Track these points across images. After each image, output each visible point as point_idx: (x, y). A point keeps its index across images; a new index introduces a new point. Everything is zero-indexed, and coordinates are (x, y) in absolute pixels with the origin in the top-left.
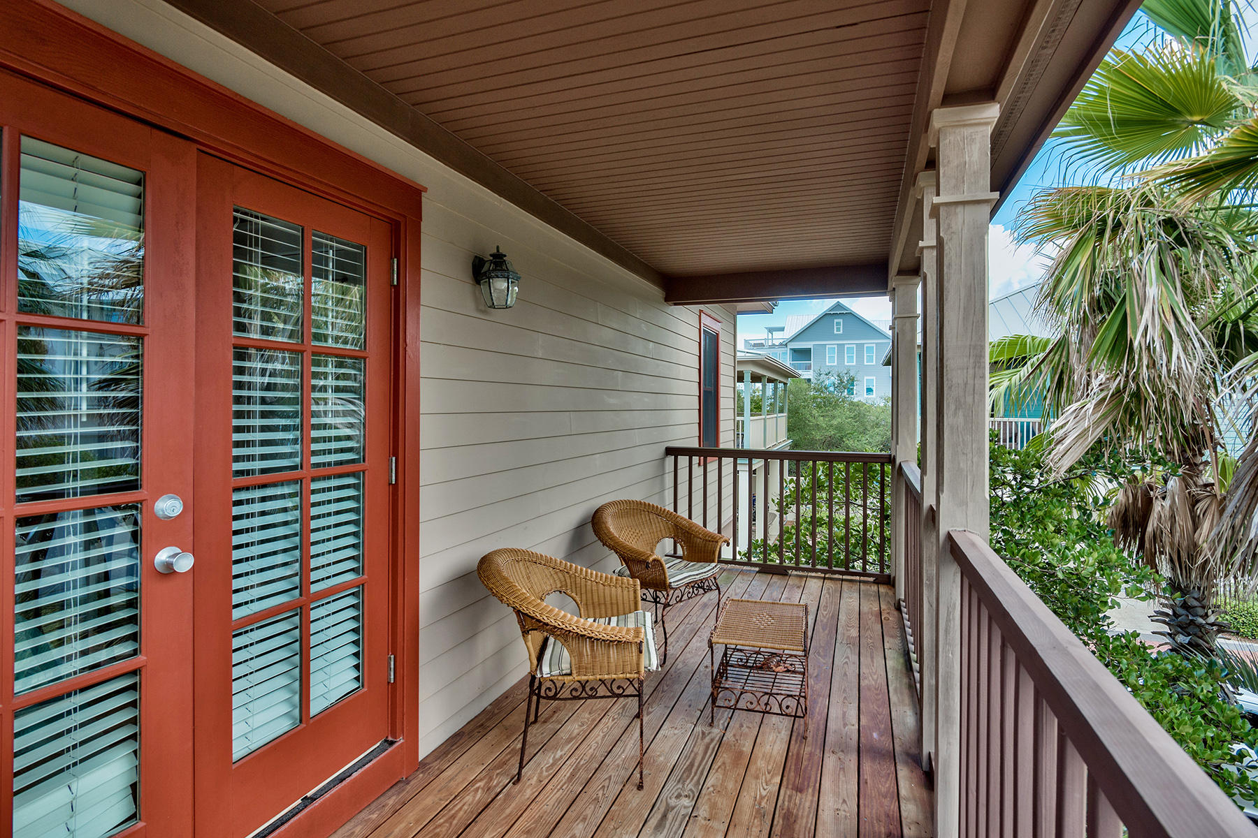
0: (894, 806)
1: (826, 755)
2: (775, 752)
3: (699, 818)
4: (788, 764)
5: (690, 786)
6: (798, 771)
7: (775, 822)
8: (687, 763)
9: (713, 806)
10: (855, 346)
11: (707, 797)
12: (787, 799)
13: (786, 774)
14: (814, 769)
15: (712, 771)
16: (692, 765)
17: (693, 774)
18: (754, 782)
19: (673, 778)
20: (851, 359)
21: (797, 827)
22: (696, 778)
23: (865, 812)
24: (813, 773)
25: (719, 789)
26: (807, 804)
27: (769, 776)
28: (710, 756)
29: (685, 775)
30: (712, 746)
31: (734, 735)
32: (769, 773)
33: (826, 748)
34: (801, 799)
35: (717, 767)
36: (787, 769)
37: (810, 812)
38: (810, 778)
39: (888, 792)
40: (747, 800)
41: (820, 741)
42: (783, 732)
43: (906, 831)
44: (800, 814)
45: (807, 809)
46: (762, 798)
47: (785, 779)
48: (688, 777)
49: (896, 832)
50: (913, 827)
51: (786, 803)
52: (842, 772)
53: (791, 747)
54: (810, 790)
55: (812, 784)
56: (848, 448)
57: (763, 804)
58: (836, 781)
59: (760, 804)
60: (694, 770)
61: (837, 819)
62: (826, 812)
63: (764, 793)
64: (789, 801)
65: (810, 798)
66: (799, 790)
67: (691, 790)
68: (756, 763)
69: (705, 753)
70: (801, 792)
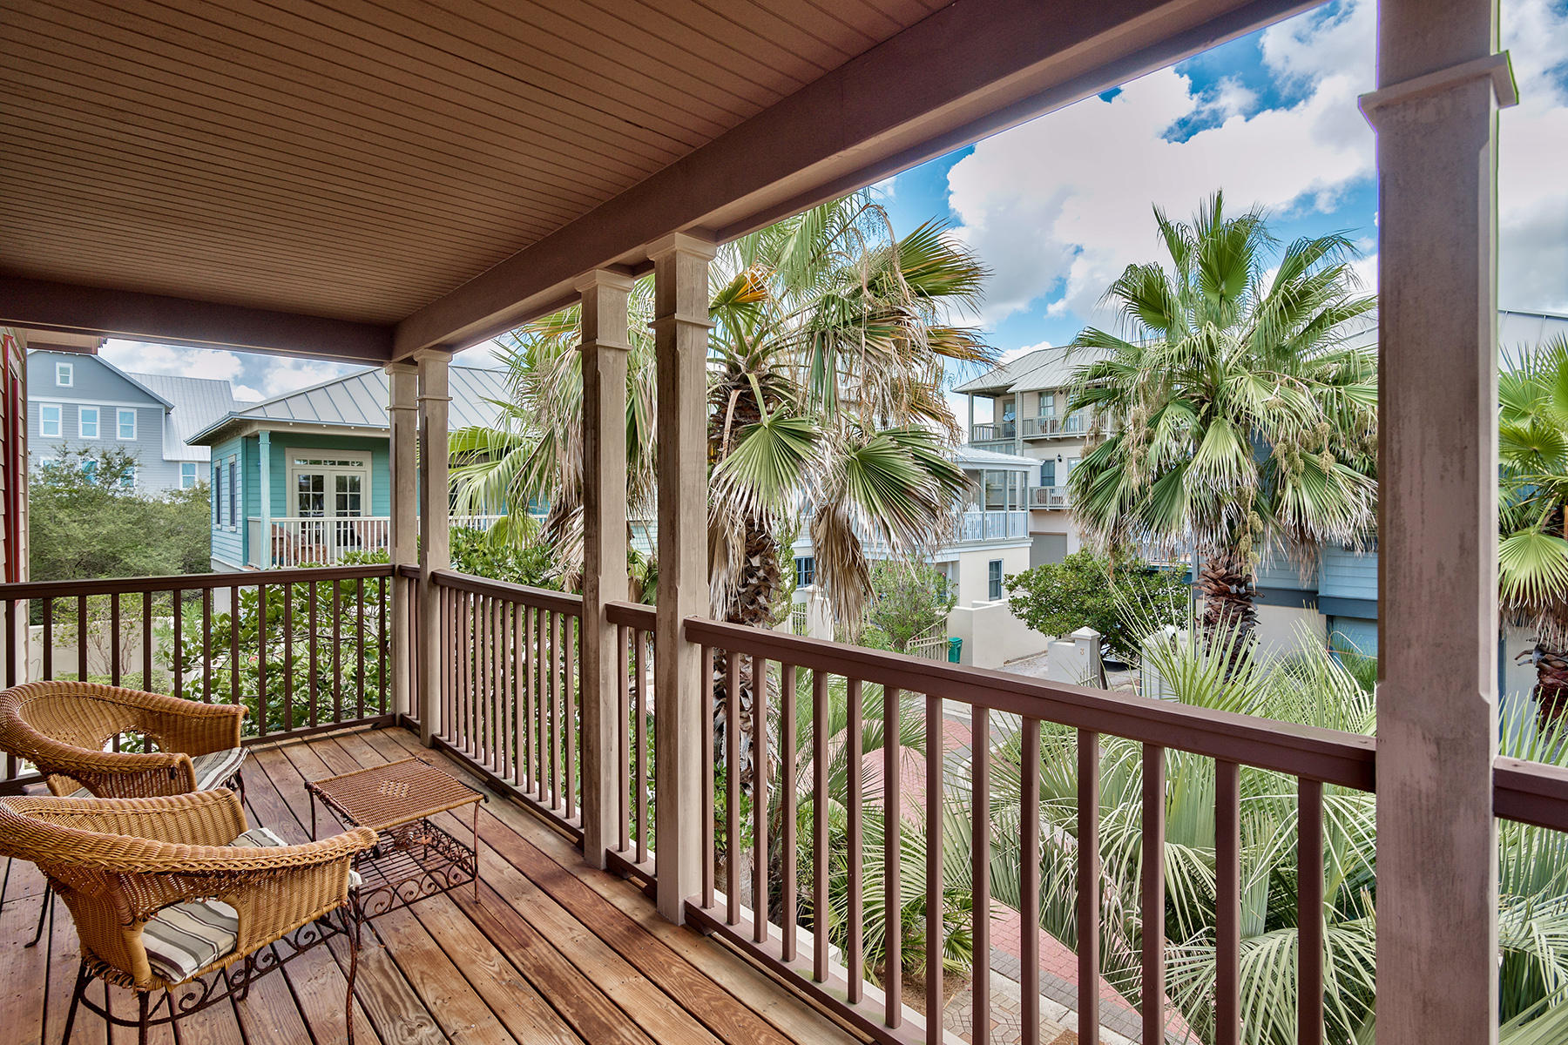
0: (609, 907)
1: (514, 904)
2: (464, 931)
3: (460, 1032)
4: (490, 933)
5: (412, 1015)
6: (504, 931)
7: (536, 983)
8: (380, 999)
9: (461, 1013)
10: (98, 409)
11: (444, 1012)
12: (523, 959)
13: (496, 941)
14: (517, 921)
15: (420, 988)
16: (386, 997)
17: (400, 1004)
18: (474, 967)
19: (379, 1023)
20: (89, 429)
21: (557, 972)
22: (408, 1005)
23: (596, 926)
24: (520, 925)
25: (446, 996)
26: (545, 951)
27: (483, 953)
28: (398, 976)
29: (392, 1011)
30: (387, 967)
31: (400, 942)
32: (480, 951)
33: (507, 899)
34: (534, 951)
35: (419, 981)
36: (494, 938)
37: (553, 955)
38: (521, 930)
39: (594, 901)
40: (487, 985)
41: (495, 897)
42: (450, 910)
43: (635, 918)
44: (548, 962)
45: (549, 955)
46: (500, 973)
47: (501, 945)
48: (398, 1009)
49: (631, 924)
50: (637, 912)
51: (526, 962)
52: (543, 910)
53: (474, 917)
54: (534, 939)
55: (529, 934)
56: (128, 569)
57: (507, 977)
58: (546, 918)
59: (504, 980)
60: (396, 999)
61: (582, 946)
62: (566, 946)
63: (496, 969)
64: (527, 959)
65: (541, 945)
66: (524, 945)
67: (417, 1018)
68: (456, 951)
69: (388, 977)
70: (528, 945)
